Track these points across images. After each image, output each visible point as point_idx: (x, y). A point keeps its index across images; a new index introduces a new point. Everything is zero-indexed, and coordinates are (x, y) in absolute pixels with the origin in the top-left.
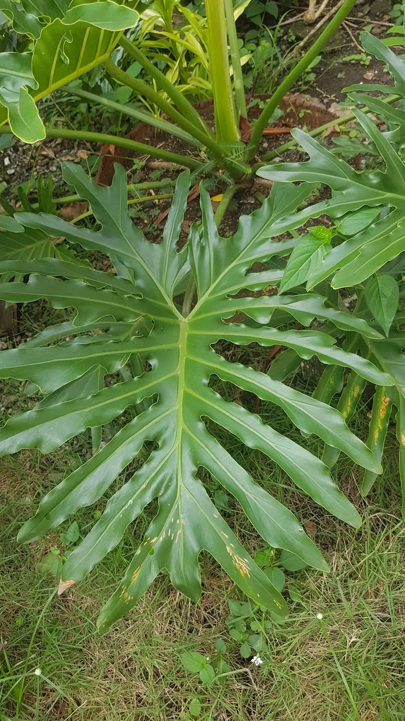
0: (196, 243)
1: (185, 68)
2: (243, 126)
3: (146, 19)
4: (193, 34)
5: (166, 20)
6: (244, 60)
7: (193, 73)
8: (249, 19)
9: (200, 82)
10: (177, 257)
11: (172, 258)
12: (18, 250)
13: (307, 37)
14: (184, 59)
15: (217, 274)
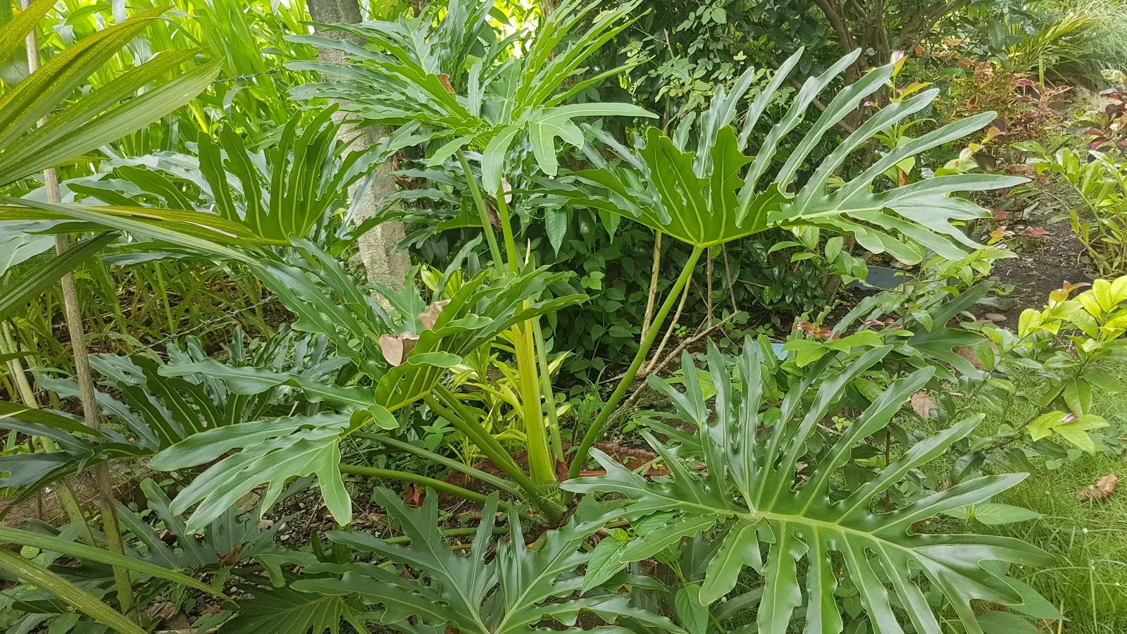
0: (504, 555)
1: (501, 422)
2: (560, 470)
3: (459, 373)
4: (509, 387)
5: (480, 373)
6: (561, 411)
7: (508, 427)
8: (573, 374)
9: (517, 434)
10: (485, 569)
11: (480, 570)
12: (299, 607)
13: (637, 391)
14: (499, 413)
15: (524, 588)
